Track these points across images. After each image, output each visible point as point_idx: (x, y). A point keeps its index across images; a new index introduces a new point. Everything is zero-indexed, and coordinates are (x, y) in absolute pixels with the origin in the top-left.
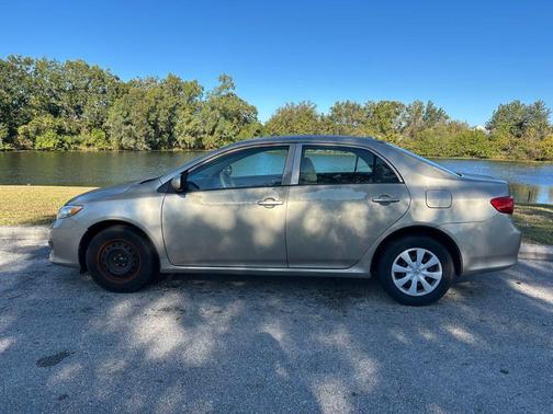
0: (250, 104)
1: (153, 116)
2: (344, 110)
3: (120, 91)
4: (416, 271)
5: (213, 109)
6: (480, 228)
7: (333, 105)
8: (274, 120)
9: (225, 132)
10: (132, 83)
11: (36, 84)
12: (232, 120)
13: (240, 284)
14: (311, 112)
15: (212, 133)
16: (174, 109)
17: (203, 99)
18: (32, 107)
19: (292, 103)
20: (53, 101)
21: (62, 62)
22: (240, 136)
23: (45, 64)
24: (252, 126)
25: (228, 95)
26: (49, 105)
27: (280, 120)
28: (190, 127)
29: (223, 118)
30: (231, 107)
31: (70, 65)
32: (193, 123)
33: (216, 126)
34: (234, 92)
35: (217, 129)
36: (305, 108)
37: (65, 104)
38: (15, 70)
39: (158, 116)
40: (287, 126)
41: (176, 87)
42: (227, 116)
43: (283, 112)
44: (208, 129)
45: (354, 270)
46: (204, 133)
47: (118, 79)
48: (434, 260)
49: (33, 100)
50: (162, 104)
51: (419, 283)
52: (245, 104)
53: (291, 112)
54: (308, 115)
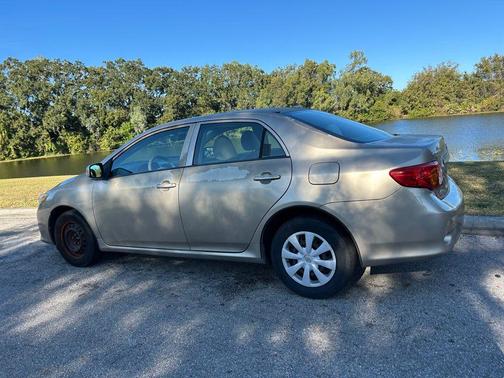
0: (384, 74)
1: (291, 100)
2: (492, 65)
3: (264, 82)
4: (307, 258)
5: (346, 85)
6: (376, 207)
7: (479, 62)
8: (411, 87)
9: (359, 105)
10: (275, 74)
11: (202, 87)
12: (365, 93)
13: (178, 262)
14: (452, 72)
15: (347, 108)
16: (311, 90)
17: (337, 77)
18: (200, 106)
19: (430, 67)
20: (215, 98)
21: (220, 66)
22: (375, 107)
23: (207, 70)
24: (387, 95)
25: (361, 70)
26: (211, 102)
27: (416, 86)
28: (325, 104)
29: (356, 92)
30: (365, 81)
31: (227, 67)
32: (327, 101)
33: (349, 101)
34: (367, 66)
35: (350, 104)
36: (444, 70)
37: (224, 100)
38: (187, 78)
39: (295, 99)
40: (425, 90)
41: (312, 70)
42: (360, 89)
43: (420, 78)
44: (342, 104)
45: (245, 255)
46: (339, 108)
47: (262, 72)
48: (325, 246)
49: (201, 100)
50: (299, 87)
51: (312, 272)
52: (380, 75)
53: (429, 76)
54: (448, 76)
